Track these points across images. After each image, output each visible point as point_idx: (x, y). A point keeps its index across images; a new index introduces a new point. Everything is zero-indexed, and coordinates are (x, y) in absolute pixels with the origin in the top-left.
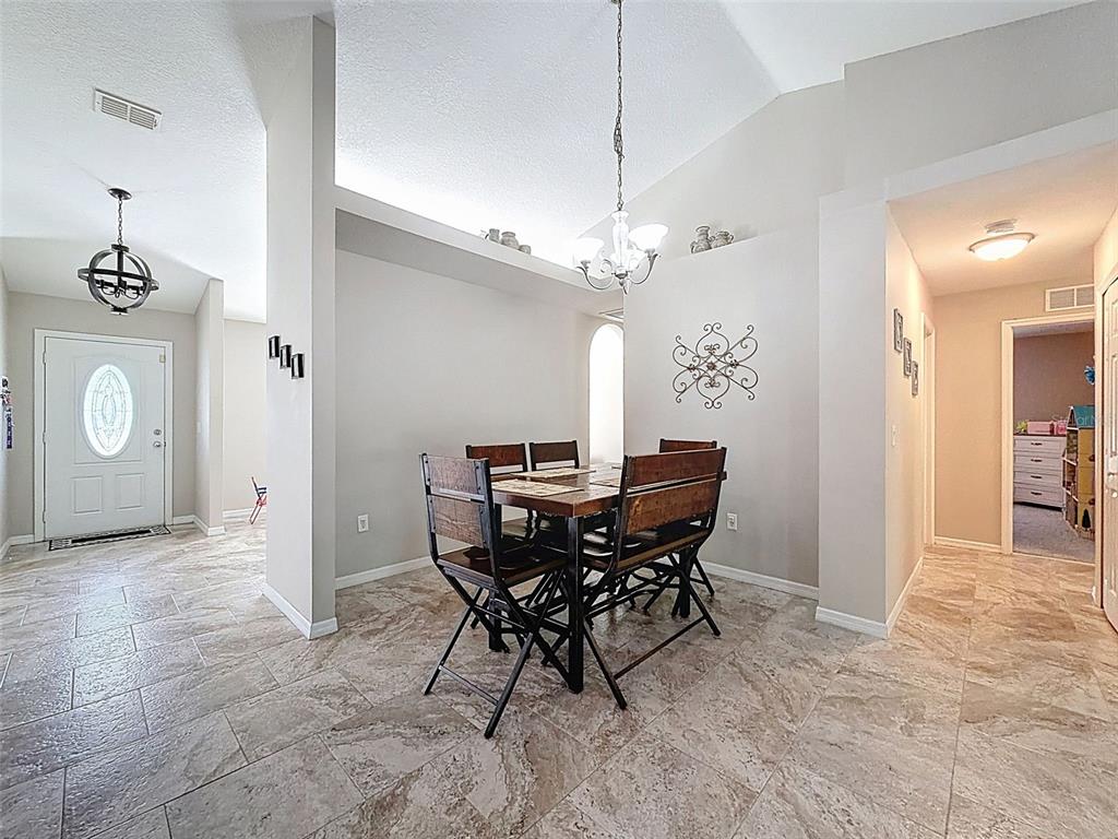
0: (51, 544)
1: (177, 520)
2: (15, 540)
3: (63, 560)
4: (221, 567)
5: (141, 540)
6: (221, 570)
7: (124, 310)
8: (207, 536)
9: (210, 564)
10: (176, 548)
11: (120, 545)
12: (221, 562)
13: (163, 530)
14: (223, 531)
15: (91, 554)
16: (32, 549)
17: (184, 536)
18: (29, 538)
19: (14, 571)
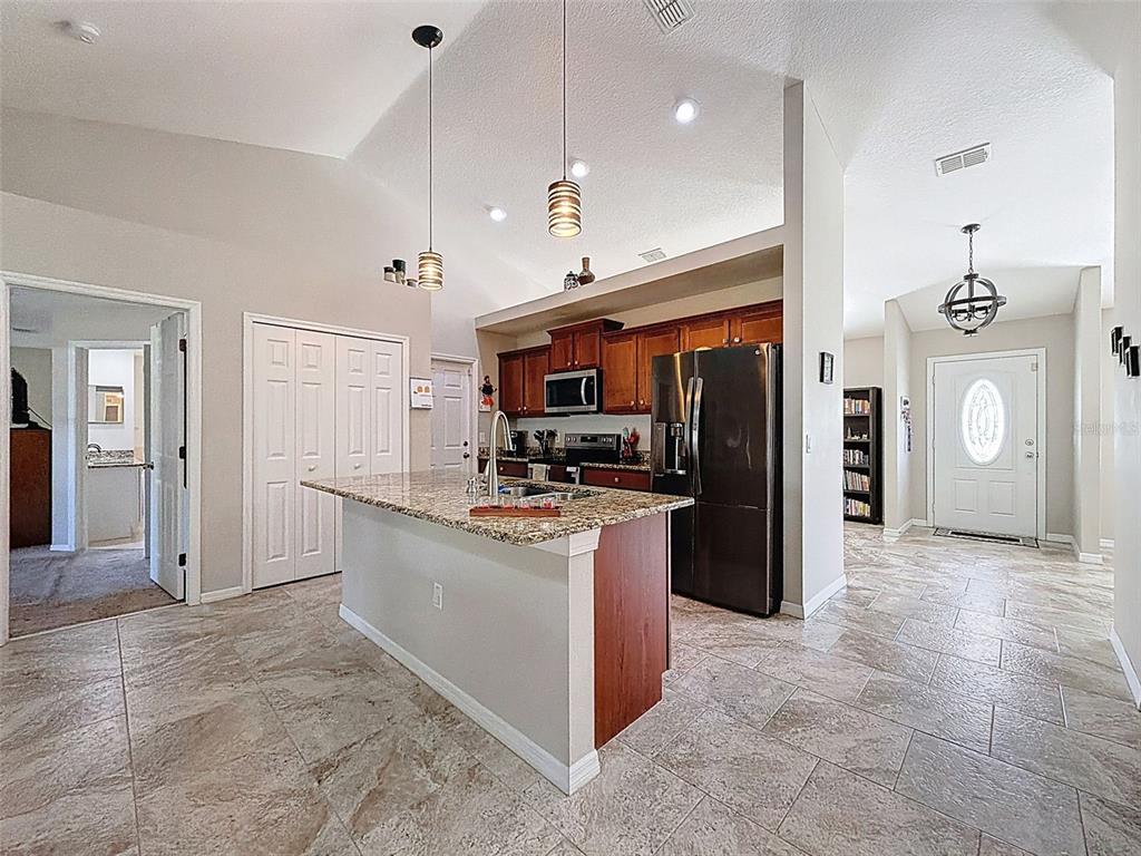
0: (938, 530)
1: (1050, 537)
2: (915, 522)
3: (941, 545)
4: (1075, 595)
5: (1006, 546)
6: (1073, 598)
7: (974, 331)
8: (1077, 561)
9: (1066, 588)
10: (1037, 563)
11: (986, 545)
12: (1080, 590)
13: (1033, 543)
14: (1101, 561)
15: (959, 546)
16: (923, 531)
17: (1052, 553)
18: (923, 523)
19: (905, 542)
